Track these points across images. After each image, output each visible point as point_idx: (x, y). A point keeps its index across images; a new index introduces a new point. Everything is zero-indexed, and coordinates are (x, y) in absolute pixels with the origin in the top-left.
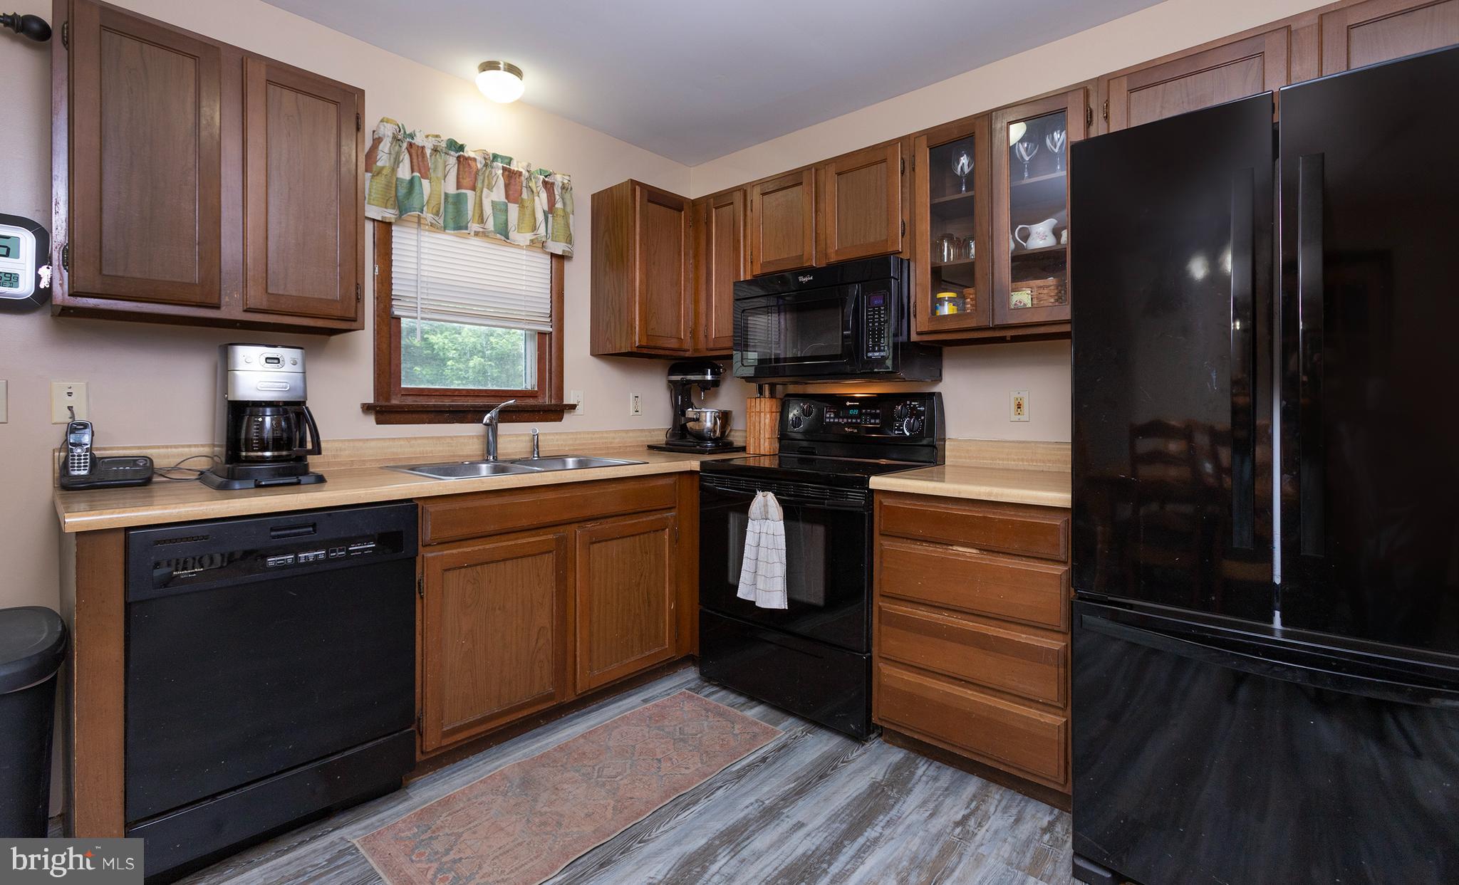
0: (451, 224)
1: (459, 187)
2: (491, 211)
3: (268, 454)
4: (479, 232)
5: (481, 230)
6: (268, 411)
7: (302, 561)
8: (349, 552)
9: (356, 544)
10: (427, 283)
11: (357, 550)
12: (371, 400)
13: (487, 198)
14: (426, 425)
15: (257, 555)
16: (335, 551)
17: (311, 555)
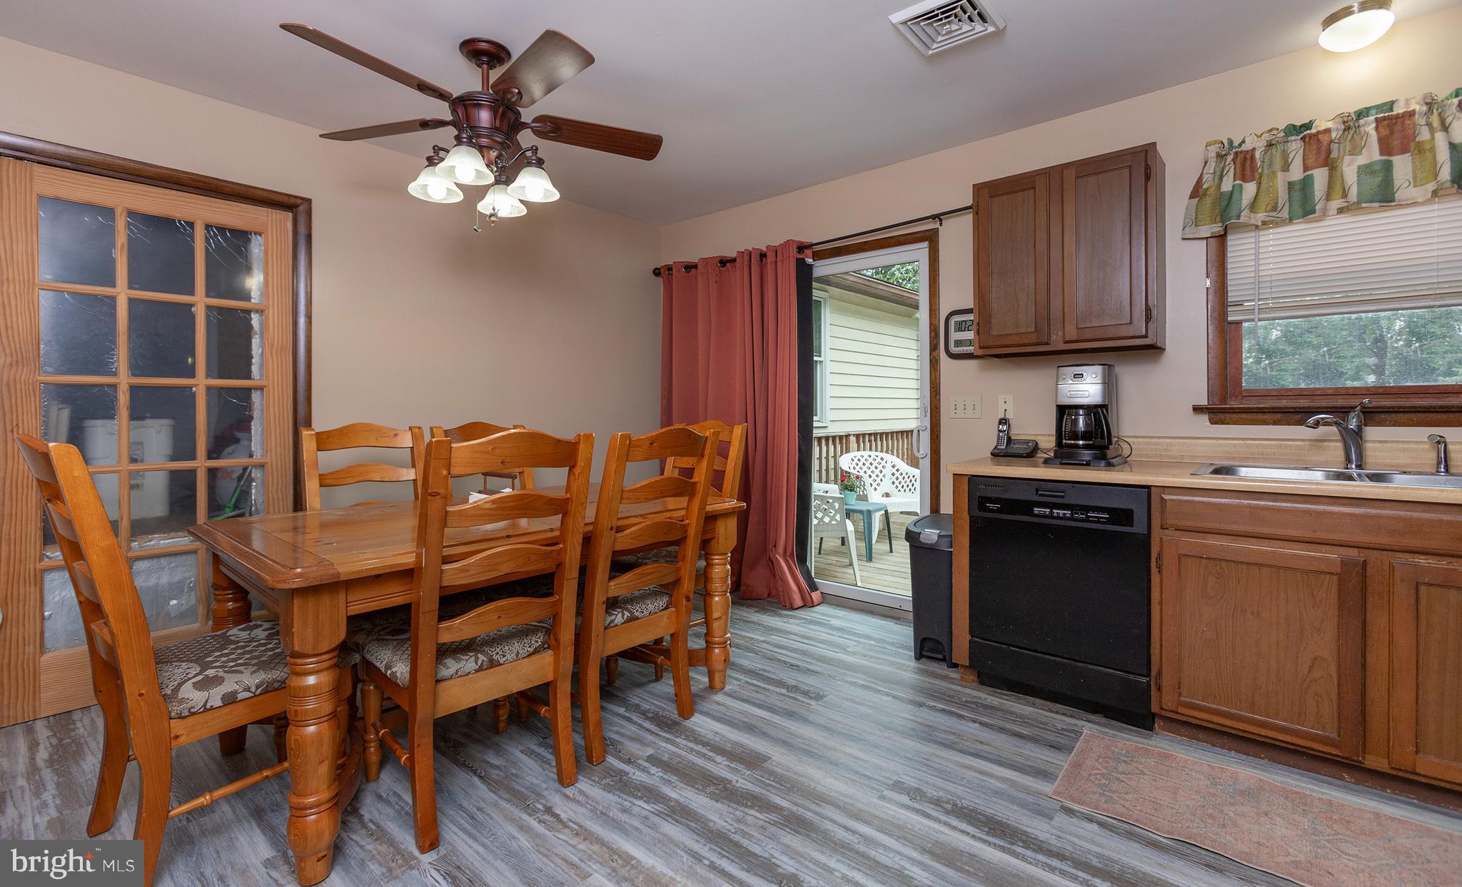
0: (1299, 211)
1: (1306, 169)
2: (1356, 179)
3: (1081, 442)
4: (1343, 208)
5: (1346, 204)
6: (1081, 412)
7: (1055, 515)
8: (1087, 516)
9: (1093, 512)
10: (1271, 281)
11: (1095, 517)
12: (1204, 401)
13: (1349, 166)
14: (1271, 426)
15: (1026, 507)
16: (1077, 514)
17: (1061, 512)
